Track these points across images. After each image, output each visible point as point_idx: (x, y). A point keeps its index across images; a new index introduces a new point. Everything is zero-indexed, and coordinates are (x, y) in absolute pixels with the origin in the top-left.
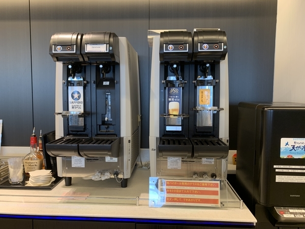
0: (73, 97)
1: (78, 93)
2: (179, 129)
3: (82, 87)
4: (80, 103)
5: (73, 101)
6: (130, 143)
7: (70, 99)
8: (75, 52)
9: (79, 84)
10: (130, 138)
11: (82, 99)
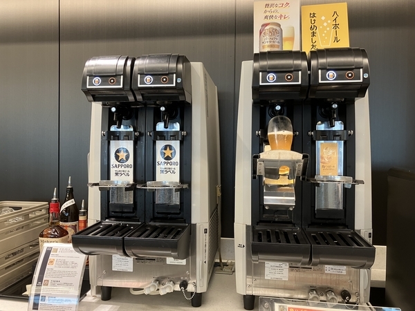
0: (117, 157)
1: (126, 151)
3: (132, 142)
6: (207, 234)
7: (113, 161)
9: (127, 136)
10: (207, 226)
11: (131, 161)
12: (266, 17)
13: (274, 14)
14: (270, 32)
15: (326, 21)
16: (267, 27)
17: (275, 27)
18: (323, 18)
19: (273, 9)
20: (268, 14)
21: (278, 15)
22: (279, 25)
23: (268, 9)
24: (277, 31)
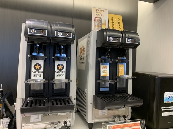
0: (35, 68)
1: (39, 65)
2: (108, 89)
3: (43, 61)
4: (40, 72)
5: (35, 71)
6: (75, 100)
7: (33, 69)
8: (46, 35)
9: (41, 58)
10: (75, 97)
11: (42, 70)
12: (96, 14)
13: (99, 14)
14: (98, 20)
15: (116, 20)
16: (97, 18)
17: (100, 19)
18: (115, 19)
19: (99, 12)
20: (97, 13)
21: (101, 14)
22: (101, 18)
23: (97, 12)
24: (100, 21)
